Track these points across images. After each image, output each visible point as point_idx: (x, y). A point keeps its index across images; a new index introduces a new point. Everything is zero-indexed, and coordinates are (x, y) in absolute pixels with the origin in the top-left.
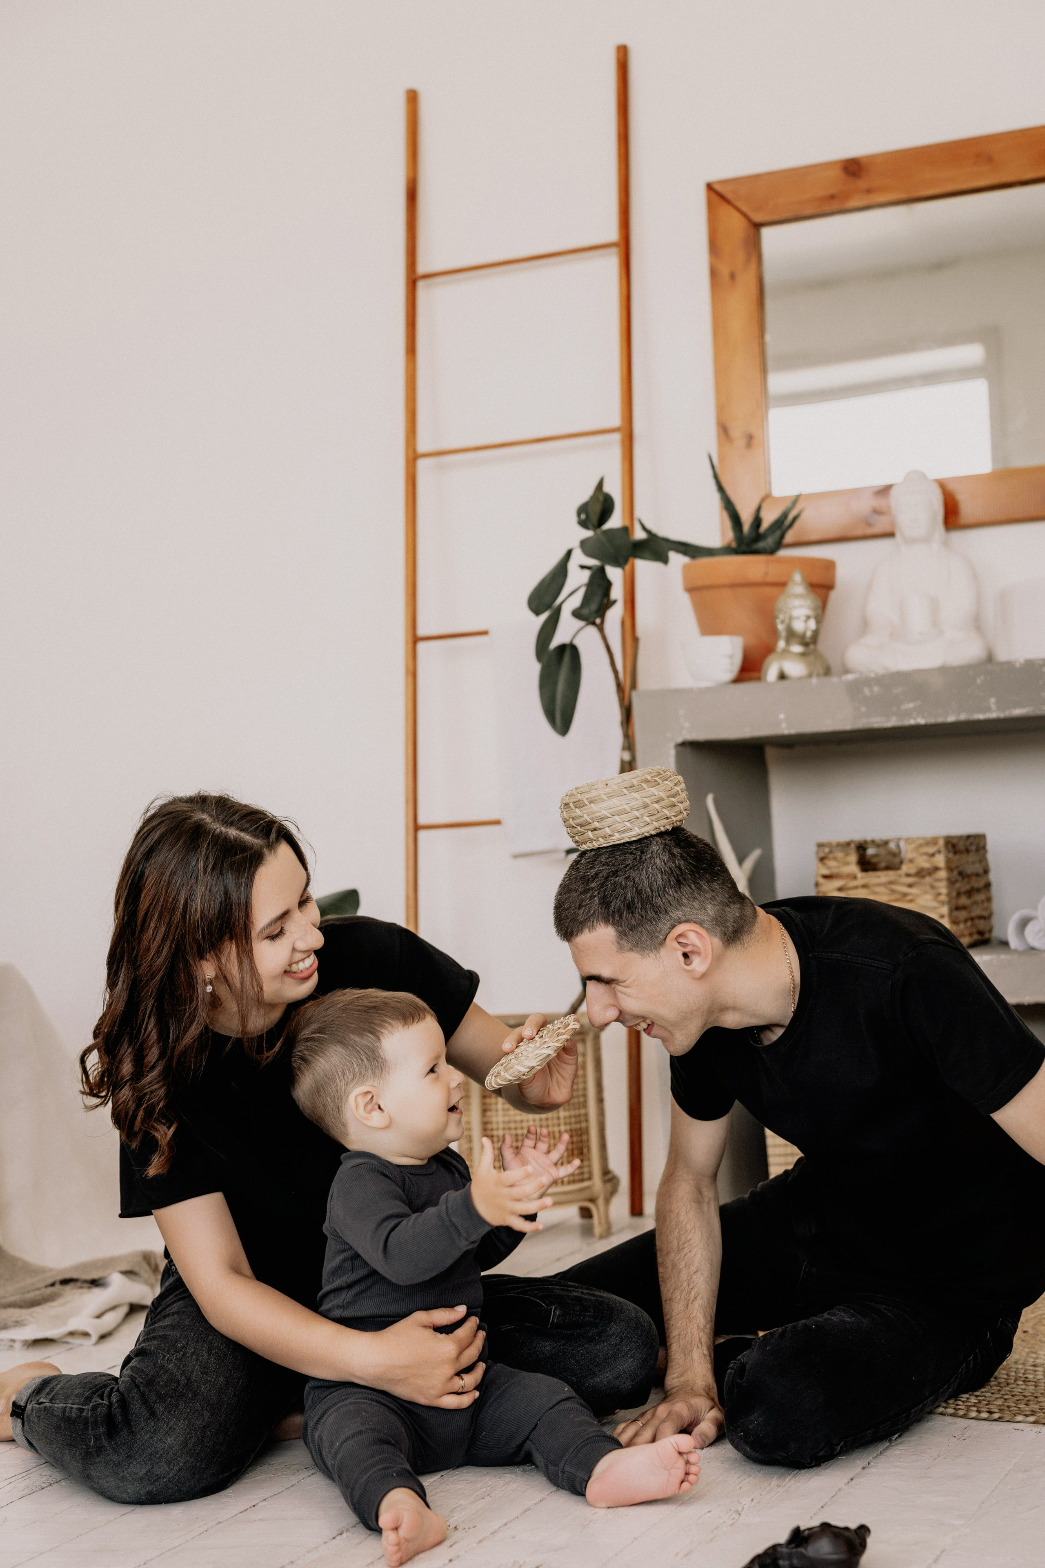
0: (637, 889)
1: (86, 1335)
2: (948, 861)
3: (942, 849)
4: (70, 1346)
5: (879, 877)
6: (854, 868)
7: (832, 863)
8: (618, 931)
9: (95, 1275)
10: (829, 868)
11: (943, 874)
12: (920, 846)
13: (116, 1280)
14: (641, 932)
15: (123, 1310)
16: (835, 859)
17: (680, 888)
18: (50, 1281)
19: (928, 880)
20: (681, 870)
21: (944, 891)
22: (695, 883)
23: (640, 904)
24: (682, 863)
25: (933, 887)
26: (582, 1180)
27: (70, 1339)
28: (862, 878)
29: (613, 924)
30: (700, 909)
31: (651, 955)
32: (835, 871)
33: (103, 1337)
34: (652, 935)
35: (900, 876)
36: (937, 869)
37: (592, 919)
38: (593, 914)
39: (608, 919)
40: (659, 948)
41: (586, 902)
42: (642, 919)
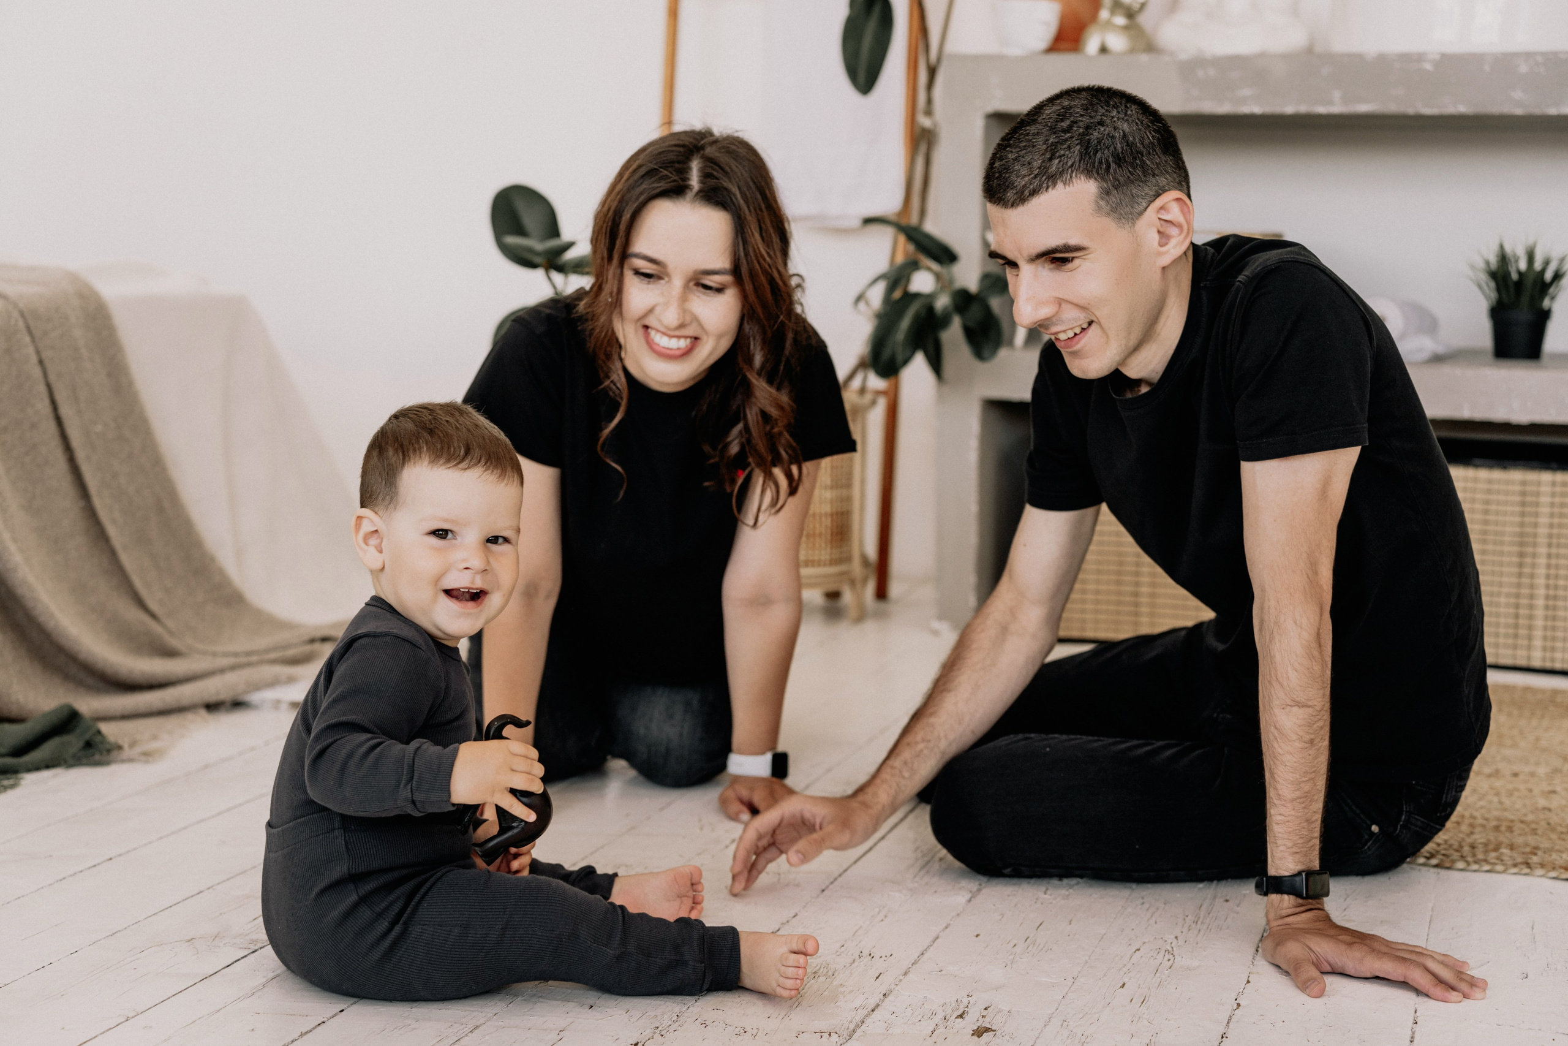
8: (1100, 187)
18: (308, 638)
26: (840, 563)
29: (1097, 178)
31: (1127, 226)
37: (1070, 170)
38: (1072, 166)
39: (1092, 171)
40: (1137, 219)
41: (1062, 152)
42: (1128, 177)
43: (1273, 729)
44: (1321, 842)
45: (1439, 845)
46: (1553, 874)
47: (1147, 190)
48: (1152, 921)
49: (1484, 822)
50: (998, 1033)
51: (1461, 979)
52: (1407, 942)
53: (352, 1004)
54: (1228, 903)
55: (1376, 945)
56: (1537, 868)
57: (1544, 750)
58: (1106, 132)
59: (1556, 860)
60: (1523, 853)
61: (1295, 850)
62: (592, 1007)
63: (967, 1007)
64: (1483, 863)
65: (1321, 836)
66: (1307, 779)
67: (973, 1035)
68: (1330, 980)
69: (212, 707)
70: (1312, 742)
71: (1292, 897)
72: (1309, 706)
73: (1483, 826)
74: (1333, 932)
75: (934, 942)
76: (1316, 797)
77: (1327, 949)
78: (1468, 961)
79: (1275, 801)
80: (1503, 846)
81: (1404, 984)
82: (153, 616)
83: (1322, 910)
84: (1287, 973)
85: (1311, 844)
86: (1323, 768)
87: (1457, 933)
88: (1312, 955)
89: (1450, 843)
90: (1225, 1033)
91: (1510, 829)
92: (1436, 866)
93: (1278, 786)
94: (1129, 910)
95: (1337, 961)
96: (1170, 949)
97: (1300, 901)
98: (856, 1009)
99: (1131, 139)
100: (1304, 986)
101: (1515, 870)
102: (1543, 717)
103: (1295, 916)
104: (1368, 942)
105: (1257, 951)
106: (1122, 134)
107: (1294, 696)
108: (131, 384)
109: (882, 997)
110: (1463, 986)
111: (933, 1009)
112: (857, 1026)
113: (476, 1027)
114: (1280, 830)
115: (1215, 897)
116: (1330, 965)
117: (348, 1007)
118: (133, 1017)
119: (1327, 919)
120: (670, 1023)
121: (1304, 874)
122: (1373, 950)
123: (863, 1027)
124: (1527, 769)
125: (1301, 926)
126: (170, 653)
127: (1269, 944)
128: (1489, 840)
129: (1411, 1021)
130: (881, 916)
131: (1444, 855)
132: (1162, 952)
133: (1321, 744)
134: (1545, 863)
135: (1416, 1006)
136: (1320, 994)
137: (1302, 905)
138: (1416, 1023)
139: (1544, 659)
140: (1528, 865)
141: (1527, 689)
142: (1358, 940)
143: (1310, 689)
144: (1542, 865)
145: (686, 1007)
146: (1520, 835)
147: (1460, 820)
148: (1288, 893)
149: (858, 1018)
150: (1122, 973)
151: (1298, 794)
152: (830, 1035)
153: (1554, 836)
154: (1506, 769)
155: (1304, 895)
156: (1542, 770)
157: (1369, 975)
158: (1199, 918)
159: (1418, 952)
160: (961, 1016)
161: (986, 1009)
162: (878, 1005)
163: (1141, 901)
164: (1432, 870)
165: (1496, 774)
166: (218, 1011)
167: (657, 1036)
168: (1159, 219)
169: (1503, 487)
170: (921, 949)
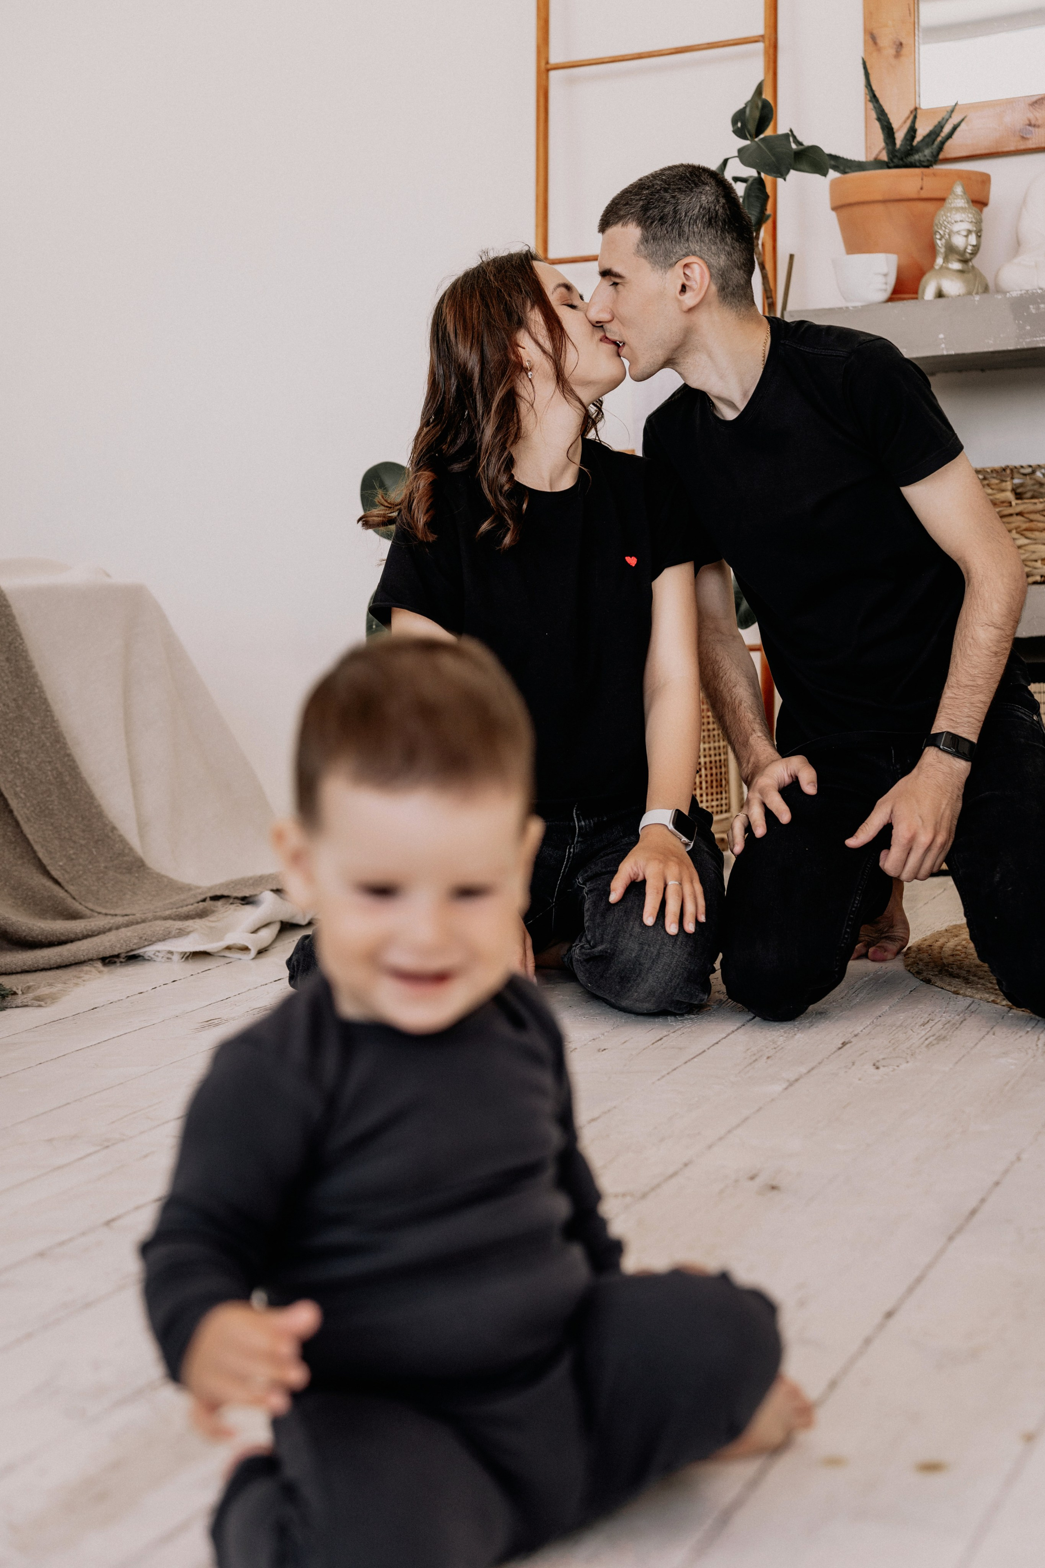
0: (675, 208)
1: (245, 949)
4: (228, 960)
6: (1009, 496)
8: (643, 235)
9: (246, 893)
13: (268, 898)
14: (660, 246)
15: (275, 928)
17: (708, 227)
18: (203, 897)
20: (717, 215)
22: (722, 232)
23: (671, 220)
24: (721, 210)
27: (227, 953)
28: (1016, 505)
29: (642, 227)
30: (714, 254)
31: (659, 271)
33: (261, 952)
34: (667, 254)
42: (666, 234)
47: (678, 249)
69: (109, 960)
82: (56, 882)
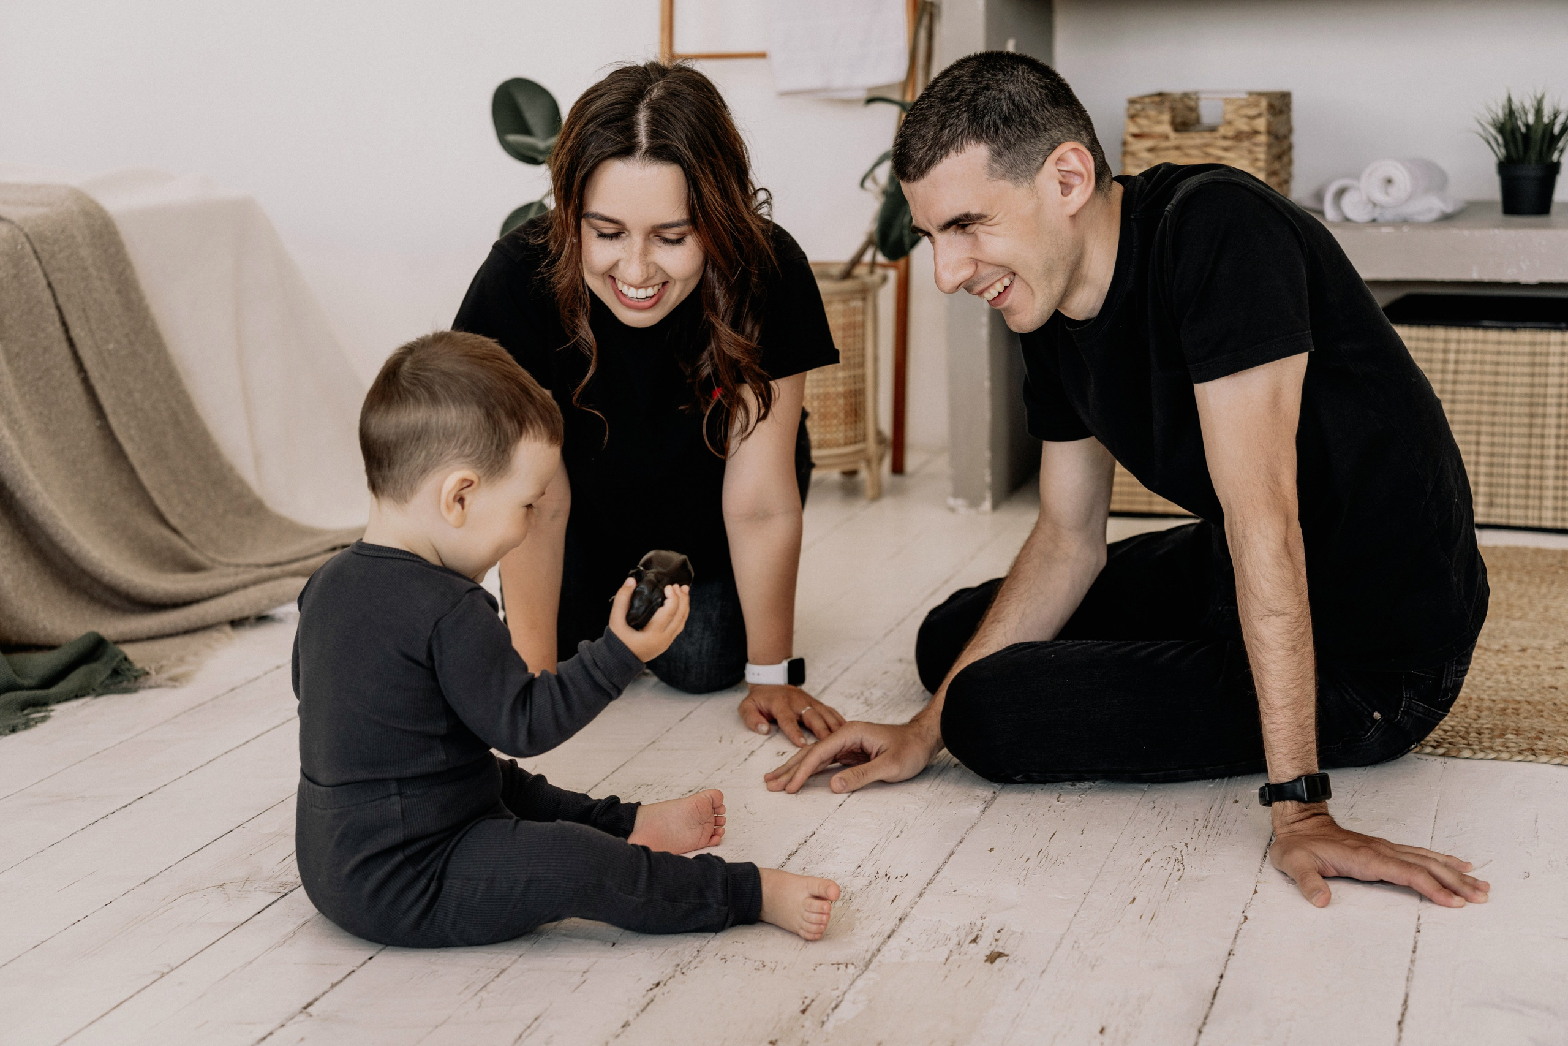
2: (1269, 124)
3: (1265, 112)
5: (1192, 138)
6: (1166, 128)
7: (1143, 122)
8: (991, 151)
10: (1139, 126)
11: (1262, 139)
12: (1242, 107)
14: (1017, 153)
16: (1147, 117)
19: (1246, 144)
21: (1262, 156)
23: (1017, 118)
25: (1250, 152)
26: (856, 442)
28: (1176, 139)
29: (987, 142)
31: (1026, 185)
32: (1146, 130)
34: (1028, 158)
35: (1216, 138)
36: (1256, 132)
37: (960, 138)
38: (962, 132)
39: (981, 135)
40: (1035, 175)
41: (951, 121)
42: (1018, 136)
43: (1254, 641)
44: (1318, 746)
45: (1446, 731)
46: (1558, 760)
47: (1039, 145)
48: (1163, 828)
49: (1491, 705)
50: (1011, 958)
51: (1465, 883)
52: (1411, 844)
53: (381, 950)
54: (1238, 804)
55: (1382, 849)
56: (1542, 754)
57: (1553, 621)
58: (993, 95)
59: (1560, 745)
60: (1529, 738)
61: (1292, 756)
62: (614, 944)
63: (981, 930)
64: (1489, 751)
65: (1317, 740)
66: (1294, 685)
67: (986, 961)
68: (1336, 887)
69: (237, 623)
70: (1294, 648)
71: (1295, 803)
72: (1286, 614)
73: (1490, 709)
74: (1339, 837)
75: (948, 859)
76: (1305, 703)
77: (1333, 856)
78: (1470, 861)
79: (1267, 711)
80: (1509, 731)
81: (1408, 889)
82: (175, 531)
83: (1326, 814)
84: (1293, 881)
85: (1307, 748)
86: (1311, 673)
87: (1461, 829)
88: (1318, 862)
89: (1456, 729)
90: (1232, 950)
91: (1517, 712)
92: (1443, 755)
93: (1268, 696)
94: (1141, 815)
95: (1343, 865)
96: (1180, 858)
97: (1303, 805)
98: (873, 936)
99: (1017, 98)
100: (1309, 894)
101: (1520, 758)
102: (1553, 582)
103: (1301, 823)
104: (1374, 845)
105: (1265, 856)
106: (1007, 94)
107: (1270, 606)
108: (141, 299)
109: (897, 922)
110: (1466, 890)
111: (948, 933)
112: (874, 955)
113: (503, 971)
114: (1274, 738)
115: (1225, 798)
116: (1336, 870)
117: (377, 953)
118: (168, 973)
119: (1333, 823)
120: (691, 959)
121: (1303, 778)
122: (1378, 854)
123: (879, 957)
124: (1535, 643)
125: (1307, 832)
126: (194, 568)
127: (1276, 851)
128: (1495, 725)
129: (1414, 930)
130: (897, 832)
131: (1450, 743)
132: (1172, 861)
133: (1303, 650)
134: (1550, 749)
135: (1420, 912)
136: (1326, 903)
137: (1305, 810)
138: (1419, 931)
139: (1555, 519)
140: (1532, 751)
141: (1538, 551)
142: (1364, 844)
143: (1285, 597)
144: (1547, 751)
145: (706, 941)
146: (1526, 718)
147: (1467, 703)
148: (1291, 799)
149: (874, 947)
150: (1132, 886)
151: (1287, 700)
152: (846, 966)
153: (1559, 718)
154: (1514, 643)
155: (1306, 799)
156: (1550, 644)
157: (1374, 879)
158: (1209, 821)
159: (1423, 856)
160: (974, 941)
161: (999, 932)
162: (894, 931)
163: (1152, 805)
164: (1440, 759)
165: (1504, 650)
166: (251, 963)
167: (678, 974)
168: (1059, 170)
169: (1512, 348)
170: (936, 868)
